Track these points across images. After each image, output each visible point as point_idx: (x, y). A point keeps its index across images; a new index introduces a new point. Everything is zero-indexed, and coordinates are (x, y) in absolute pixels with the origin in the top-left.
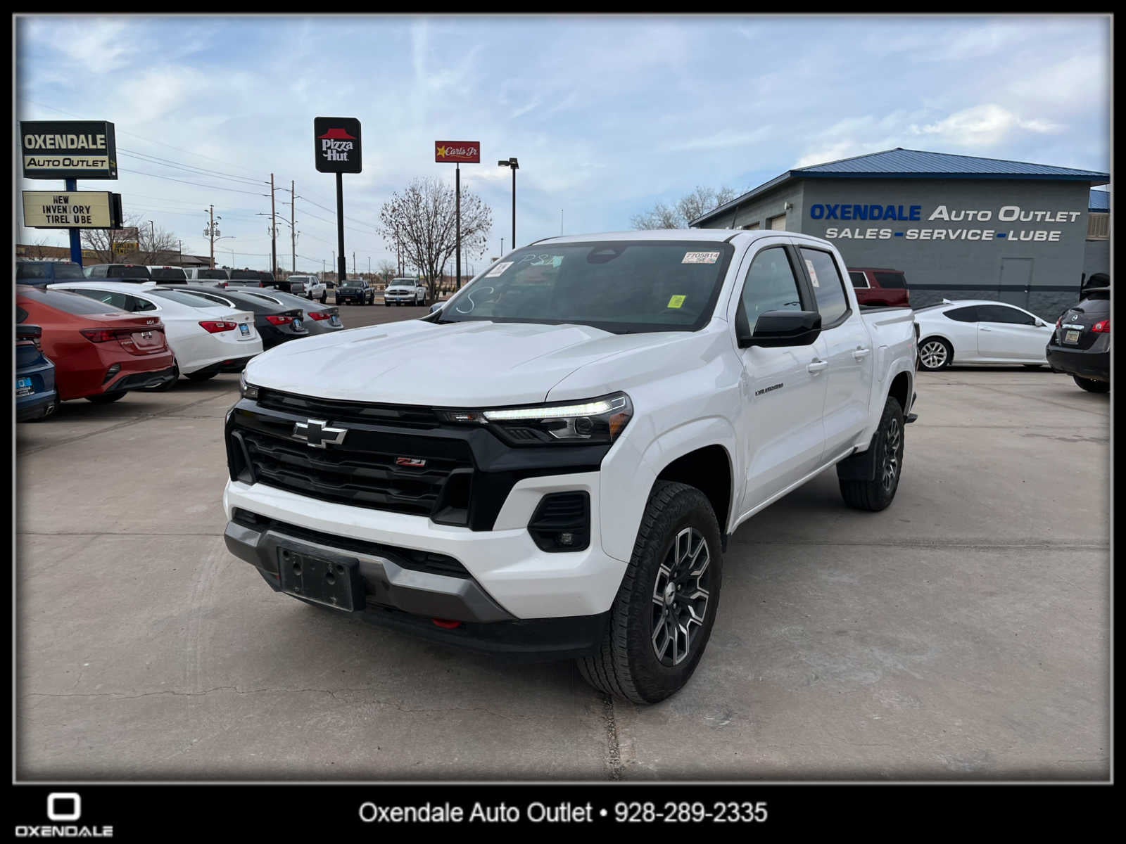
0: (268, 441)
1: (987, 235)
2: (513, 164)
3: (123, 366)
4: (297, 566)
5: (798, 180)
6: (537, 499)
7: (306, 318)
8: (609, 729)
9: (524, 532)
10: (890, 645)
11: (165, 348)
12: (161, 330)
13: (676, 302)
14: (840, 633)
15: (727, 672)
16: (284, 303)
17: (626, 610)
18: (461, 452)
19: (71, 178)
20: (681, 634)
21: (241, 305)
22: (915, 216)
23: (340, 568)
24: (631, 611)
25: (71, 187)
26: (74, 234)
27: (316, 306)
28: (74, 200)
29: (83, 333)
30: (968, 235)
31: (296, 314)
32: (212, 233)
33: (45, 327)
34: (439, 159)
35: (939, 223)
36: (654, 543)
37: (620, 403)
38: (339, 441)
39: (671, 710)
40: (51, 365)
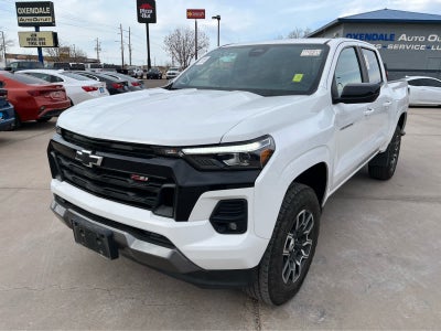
0: (67, 159)
1: (422, 47)
2: (218, 18)
3: (46, 106)
4: (81, 231)
5: (342, 23)
6: (215, 203)
7: (130, 85)
8: (257, 321)
9: (207, 222)
10: (406, 263)
11: (66, 99)
12: (64, 91)
13: (298, 78)
14: (378, 255)
15: (321, 282)
16: (121, 78)
17: (268, 262)
18: (168, 174)
19: (37, 26)
20: (297, 266)
21: (102, 79)
22: (392, 39)
23: (103, 236)
24: (271, 263)
25: (37, 30)
26: (40, 49)
27: (136, 80)
28: (39, 35)
29: (29, 92)
30: (414, 47)
31: (125, 83)
32: (98, 49)
33: (10, 90)
34: (189, 17)
35: (402, 42)
36: (285, 223)
37: (267, 142)
38: (99, 163)
39: (291, 308)
40: (12, 107)
